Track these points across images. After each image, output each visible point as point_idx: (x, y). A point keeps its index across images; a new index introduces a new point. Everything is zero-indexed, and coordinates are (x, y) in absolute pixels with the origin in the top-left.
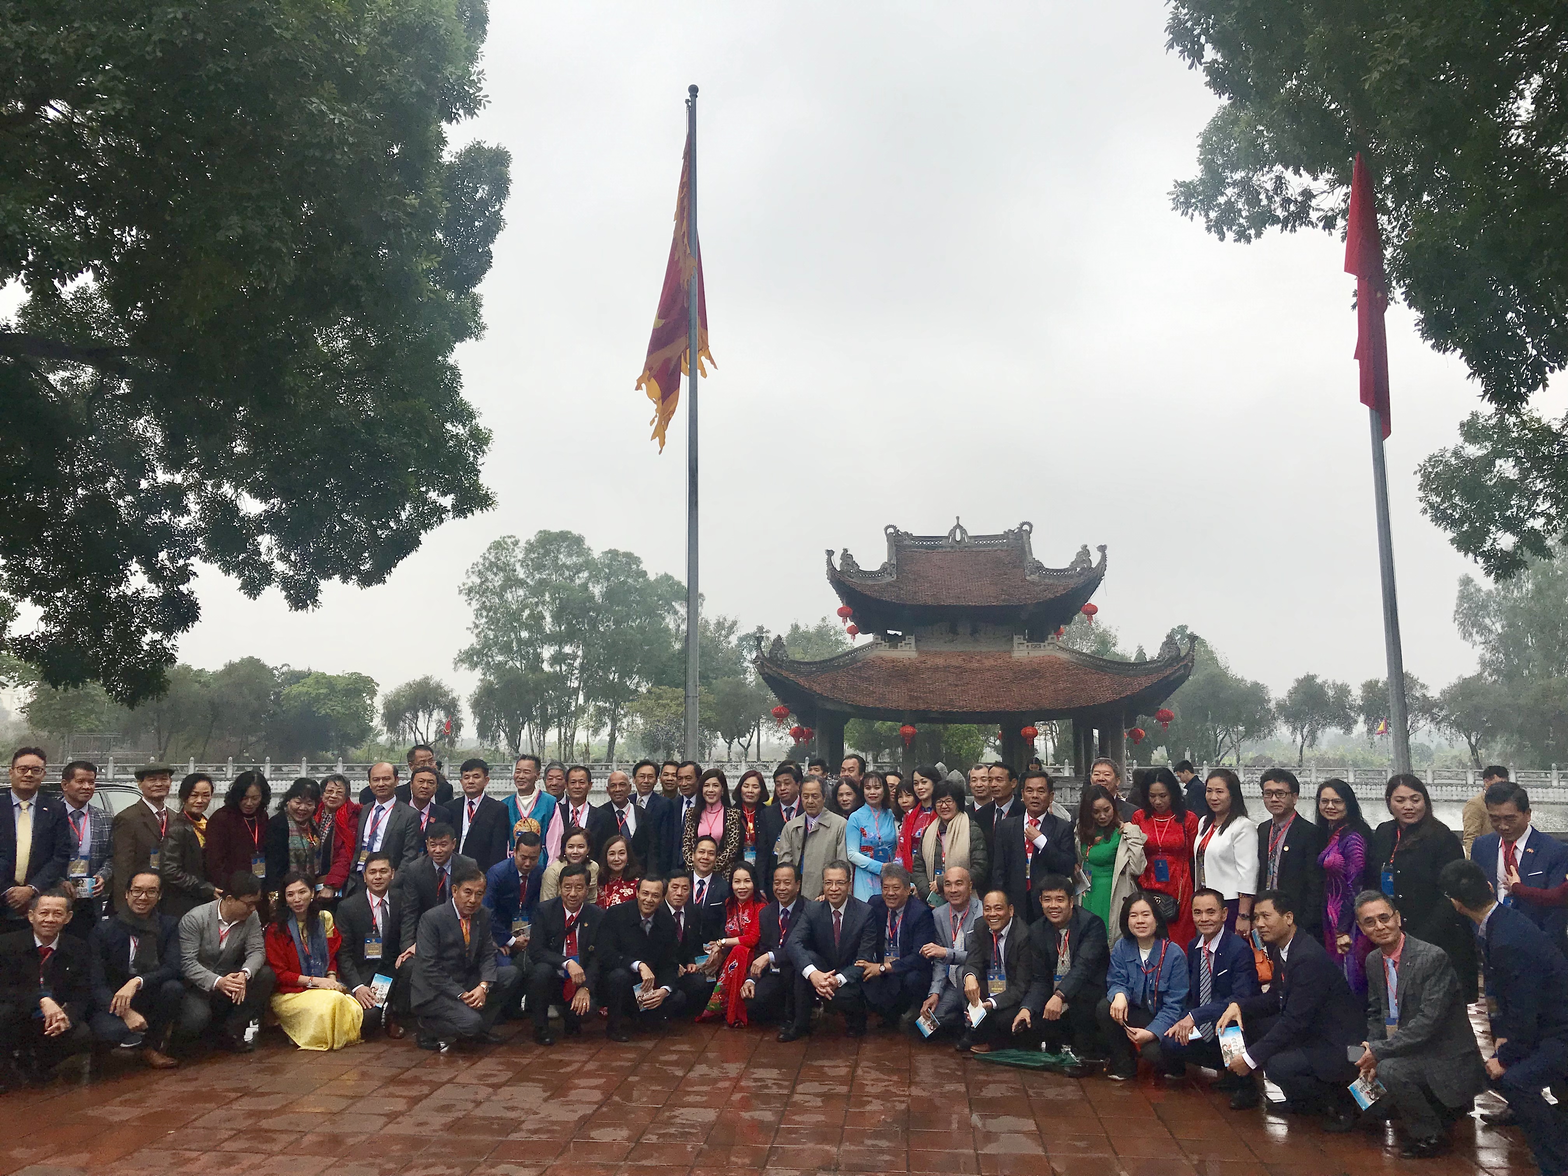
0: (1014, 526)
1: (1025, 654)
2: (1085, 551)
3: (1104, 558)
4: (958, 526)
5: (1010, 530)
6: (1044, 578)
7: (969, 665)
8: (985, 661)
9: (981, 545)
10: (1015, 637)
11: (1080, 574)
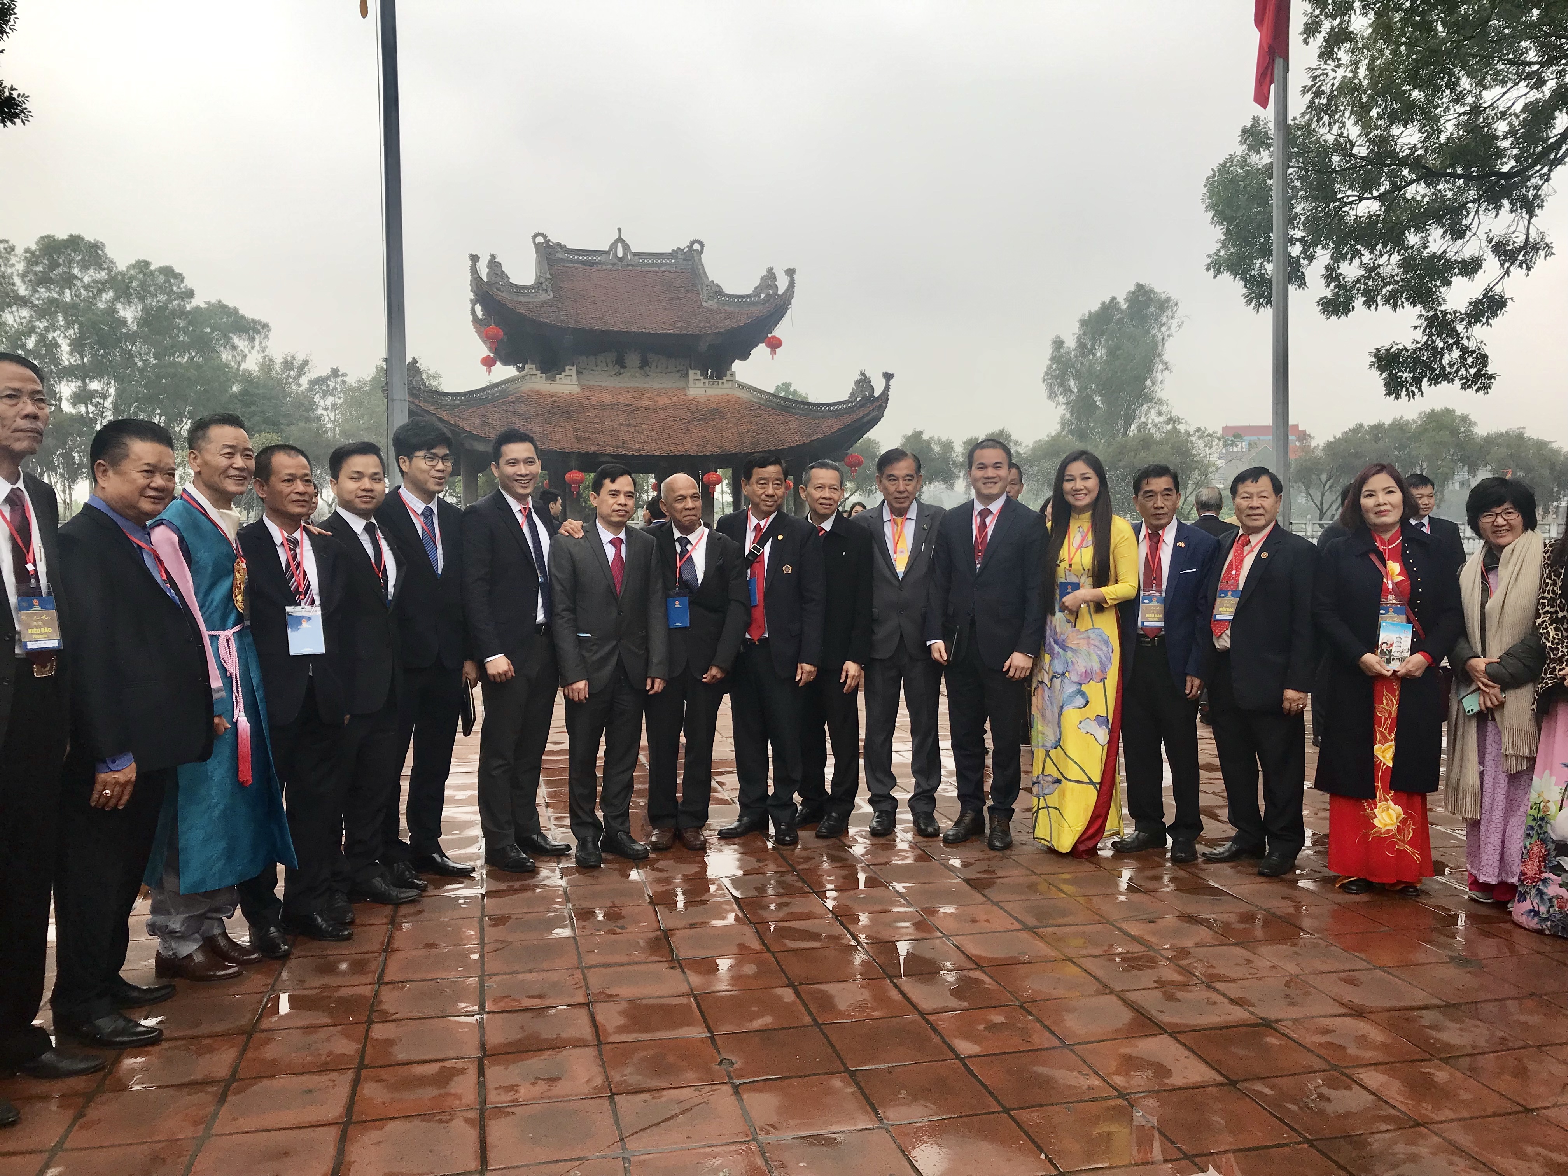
0: (684, 244)
1: (702, 391)
2: (771, 275)
3: (792, 284)
4: (620, 239)
5: (679, 248)
6: (724, 304)
7: (640, 403)
8: (658, 399)
9: (646, 265)
10: (691, 372)
11: (765, 301)
